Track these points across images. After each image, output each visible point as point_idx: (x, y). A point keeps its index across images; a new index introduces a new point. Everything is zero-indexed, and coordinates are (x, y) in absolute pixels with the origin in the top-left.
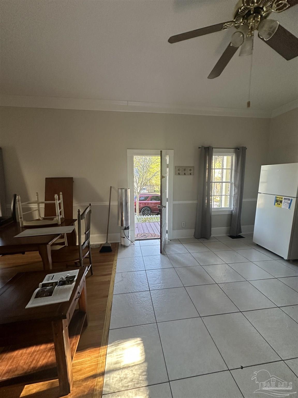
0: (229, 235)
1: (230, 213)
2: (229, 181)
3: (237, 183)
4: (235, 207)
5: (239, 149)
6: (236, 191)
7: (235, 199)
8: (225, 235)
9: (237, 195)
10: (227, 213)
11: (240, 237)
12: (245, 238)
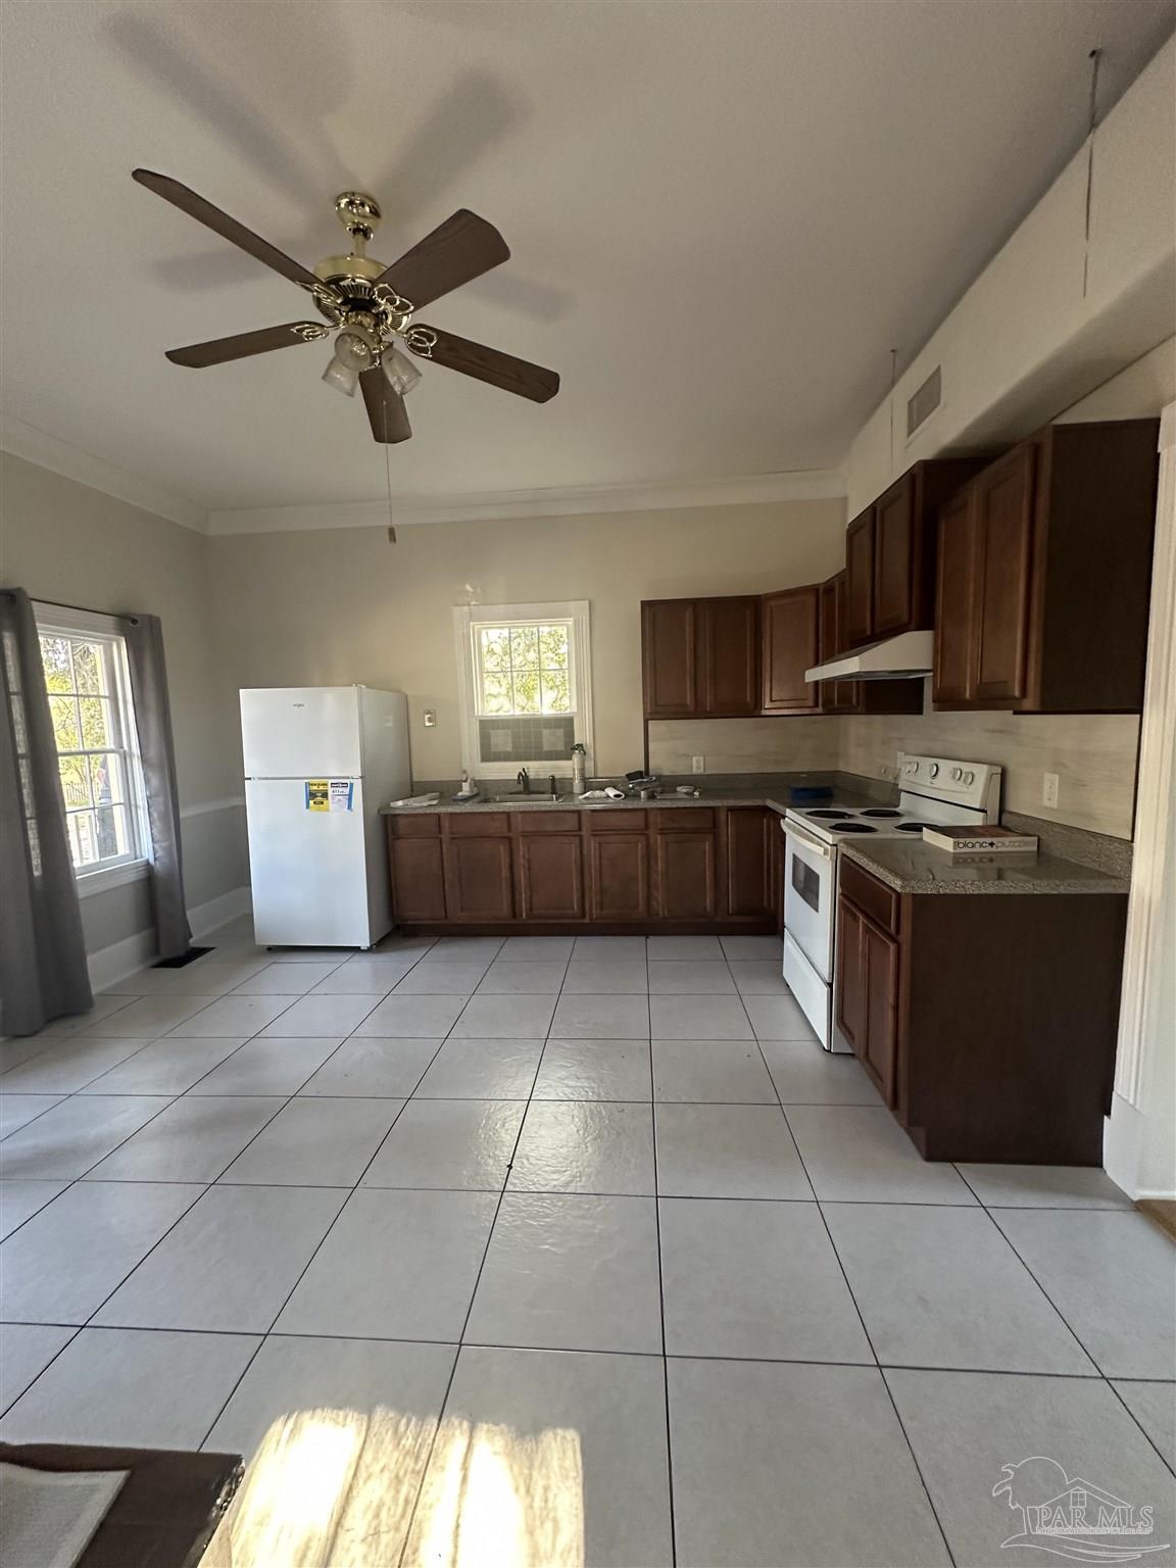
0: (155, 961)
1: (142, 875)
2: (113, 747)
3: (153, 752)
4: (161, 847)
5: (134, 621)
6: (155, 781)
7: (155, 815)
8: (141, 968)
9: (161, 799)
10: (132, 877)
11: (199, 952)
12: (213, 948)
